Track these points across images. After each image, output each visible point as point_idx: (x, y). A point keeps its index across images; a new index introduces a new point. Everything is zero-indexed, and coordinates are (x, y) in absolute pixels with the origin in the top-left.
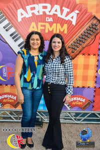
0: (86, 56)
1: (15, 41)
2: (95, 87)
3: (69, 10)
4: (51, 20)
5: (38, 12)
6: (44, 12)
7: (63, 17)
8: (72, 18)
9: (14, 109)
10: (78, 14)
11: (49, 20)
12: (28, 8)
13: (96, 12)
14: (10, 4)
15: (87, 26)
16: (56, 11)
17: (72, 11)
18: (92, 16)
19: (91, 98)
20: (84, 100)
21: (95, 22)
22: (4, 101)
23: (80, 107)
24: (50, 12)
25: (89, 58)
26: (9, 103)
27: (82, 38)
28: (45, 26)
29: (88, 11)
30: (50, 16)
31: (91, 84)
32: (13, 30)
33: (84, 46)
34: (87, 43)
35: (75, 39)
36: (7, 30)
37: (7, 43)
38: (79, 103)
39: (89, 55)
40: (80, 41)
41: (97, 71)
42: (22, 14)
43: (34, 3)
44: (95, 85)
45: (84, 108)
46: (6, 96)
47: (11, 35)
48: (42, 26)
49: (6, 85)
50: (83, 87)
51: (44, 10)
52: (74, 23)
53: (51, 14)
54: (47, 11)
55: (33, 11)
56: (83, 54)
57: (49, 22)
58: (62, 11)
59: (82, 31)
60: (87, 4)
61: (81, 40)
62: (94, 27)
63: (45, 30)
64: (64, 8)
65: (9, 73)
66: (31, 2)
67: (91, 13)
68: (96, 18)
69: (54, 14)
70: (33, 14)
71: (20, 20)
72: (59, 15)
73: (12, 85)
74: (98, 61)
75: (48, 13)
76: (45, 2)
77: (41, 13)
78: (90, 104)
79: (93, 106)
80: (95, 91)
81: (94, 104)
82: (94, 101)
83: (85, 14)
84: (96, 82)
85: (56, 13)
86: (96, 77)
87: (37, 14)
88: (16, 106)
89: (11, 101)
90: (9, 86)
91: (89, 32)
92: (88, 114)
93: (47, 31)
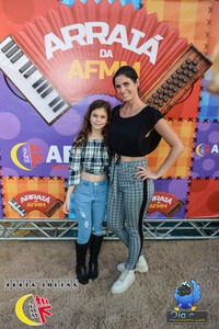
0: (176, 121)
1: (43, 96)
2: (190, 178)
3: (143, 35)
4: (109, 54)
5: (85, 39)
6: (96, 40)
7: (132, 48)
8: (150, 49)
9: (46, 220)
10: (160, 42)
11: (106, 56)
12: (65, 31)
13: (196, 38)
14: (30, 24)
15: (178, 65)
16: (119, 36)
17: (150, 36)
18: (186, 45)
19: (183, 196)
20: (170, 201)
21: (192, 57)
22: (29, 205)
23: (163, 213)
24: (107, 38)
25: (180, 125)
26: (37, 208)
27: (169, 89)
28: (97, 67)
29: (181, 36)
30: (107, 47)
31: (183, 172)
32: (37, 76)
33: (171, 103)
34: (176, 97)
35: (154, 91)
36: (26, 76)
37: (27, 100)
38: (162, 206)
39: (180, 119)
40: (164, 94)
41: (194, 150)
42: (54, 45)
43: (76, 22)
44: (190, 174)
45: (170, 215)
46: (31, 197)
47: (35, 86)
48: (92, 66)
49: (31, 178)
50: (169, 178)
51: (96, 35)
52: (153, 60)
53: (110, 42)
54: (101, 37)
55: (75, 38)
56: (170, 119)
57: (105, 59)
58: (130, 36)
59: (168, 75)
60: (178, 23)
61: (166, 92)
62: (190, 67)
63: (98, 74)
64: (133, 31)
65: (34, 157)
66: (71, 18)
67: (186, 40)
68: (195, 50)
69: (115, 43)
70: (74, 42)
71: (49, 55)
72: (125, 45)
73: (41, 178)
74: (196, 130)
75: (103, 42)
76: (98, 19)
77: (90, 42)
78: (180, 208)
79: (186, 211)
80: (189, 184)
81: (188, 207)
82: (187, 202)
83: (174, 42)
84: (191, 169)
85: (118, 40)
86: (193, 159)
87: (82, 43)
88: (49, 214)
89: (40, 205)
90: (36, 179)
91: (180, 77)
92: (177, 223)
93: (102, 77)
